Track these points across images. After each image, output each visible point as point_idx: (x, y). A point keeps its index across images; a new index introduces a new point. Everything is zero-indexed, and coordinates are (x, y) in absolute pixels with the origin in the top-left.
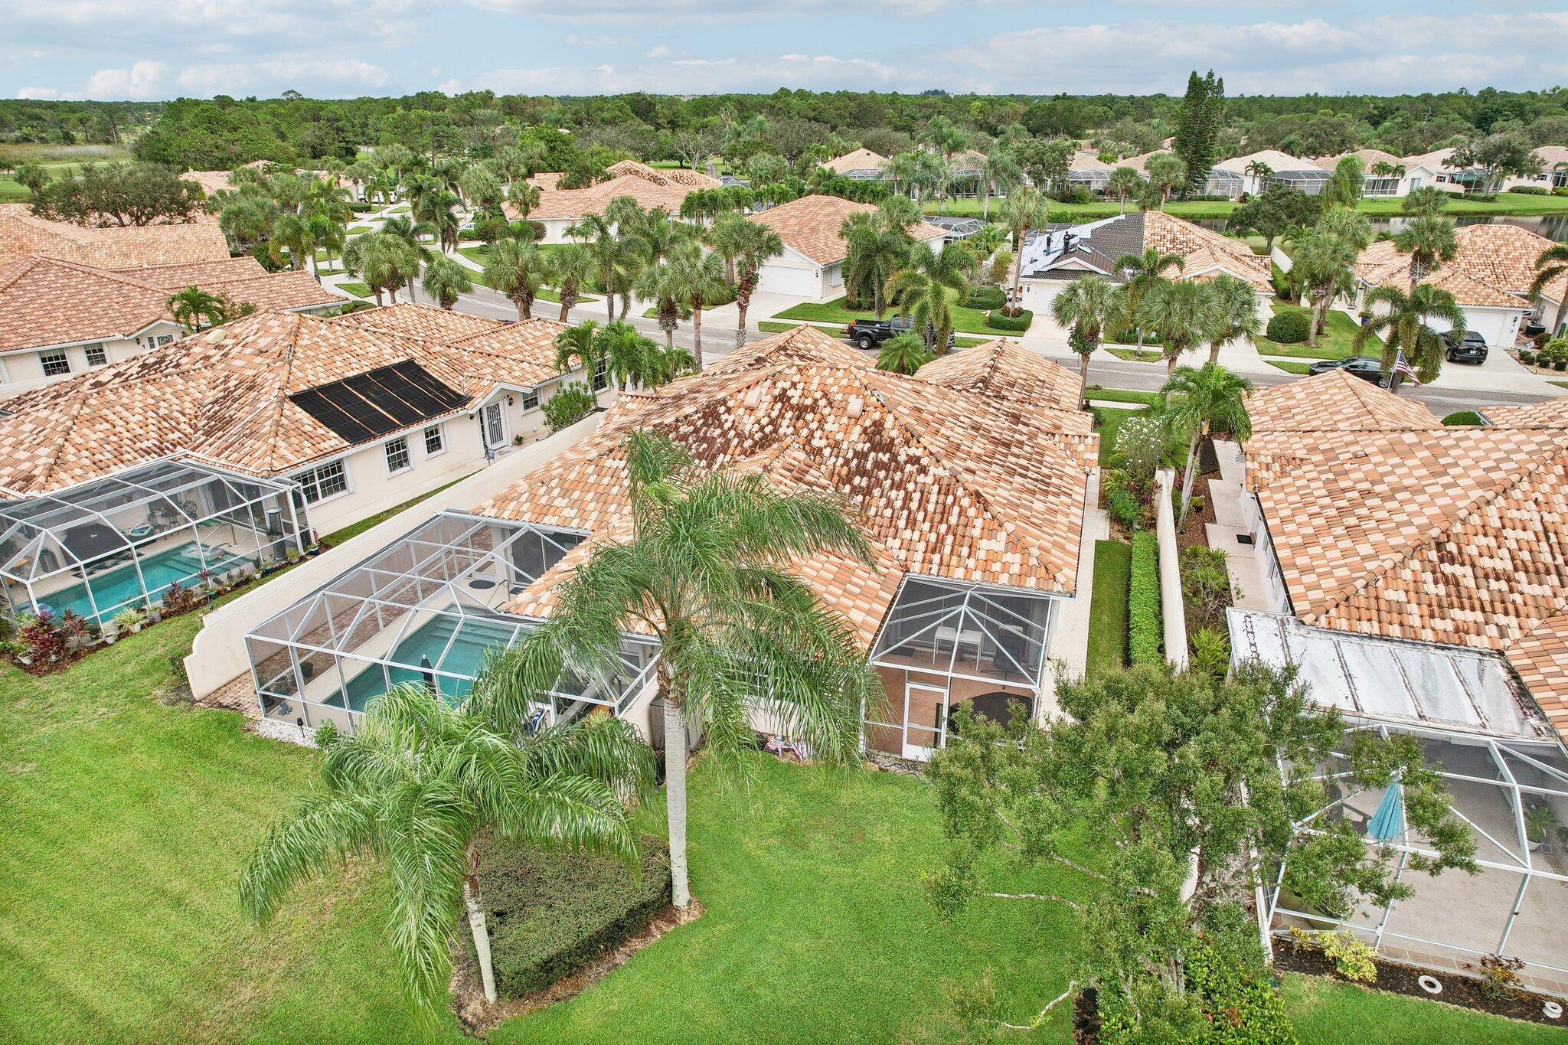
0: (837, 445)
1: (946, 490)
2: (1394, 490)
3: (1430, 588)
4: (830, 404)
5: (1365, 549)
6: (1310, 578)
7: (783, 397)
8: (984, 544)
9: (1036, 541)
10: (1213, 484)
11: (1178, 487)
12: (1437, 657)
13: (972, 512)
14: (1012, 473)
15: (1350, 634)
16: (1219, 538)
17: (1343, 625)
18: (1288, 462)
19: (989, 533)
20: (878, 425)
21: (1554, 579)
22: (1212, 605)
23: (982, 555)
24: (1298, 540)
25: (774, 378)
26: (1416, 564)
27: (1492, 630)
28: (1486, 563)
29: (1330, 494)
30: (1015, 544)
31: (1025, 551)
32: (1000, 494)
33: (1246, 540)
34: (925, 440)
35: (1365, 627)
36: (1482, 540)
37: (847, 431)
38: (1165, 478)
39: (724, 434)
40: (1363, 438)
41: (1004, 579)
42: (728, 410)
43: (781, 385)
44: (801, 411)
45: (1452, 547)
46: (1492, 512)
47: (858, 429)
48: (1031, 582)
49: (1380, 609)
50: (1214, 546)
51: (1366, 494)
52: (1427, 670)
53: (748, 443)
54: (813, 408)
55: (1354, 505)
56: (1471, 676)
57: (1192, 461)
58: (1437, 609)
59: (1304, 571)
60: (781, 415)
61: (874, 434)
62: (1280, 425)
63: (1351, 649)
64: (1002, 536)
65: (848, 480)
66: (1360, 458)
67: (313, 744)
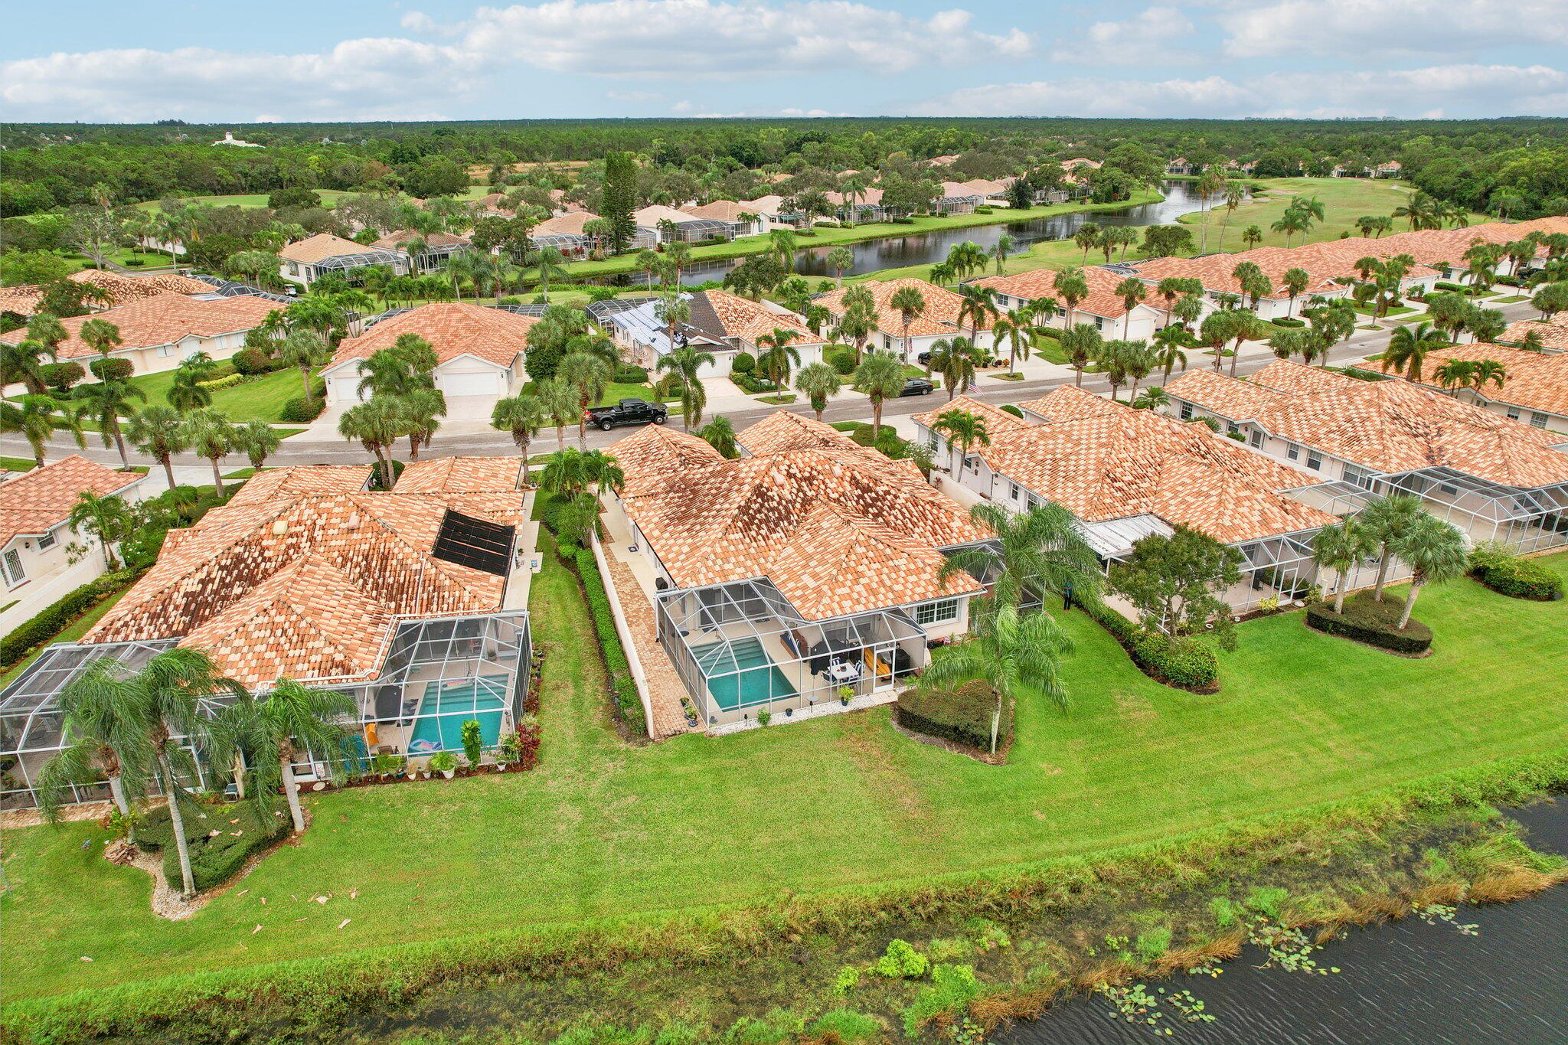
0: (844, 495)
1: (915, 504)
2: (1066, 455)
4: (819, 472)
5: (1081, 485)
7: (790, 475)
8: (954, 525)
13: (935, 511)
15: (1106, 520)
19: (950, 518)
20: (854, 478)
21: (1147, 479)
23: (956, 530)
25: (776, 464)
27: (1144, 505)
36: (1118, 470)
37: (841, 485)
39: (780, 503)
42: (768, 489)
45: (1112, 475)
46: (1114, 457)
49: (1109, 508)
51: (1054, 460)
54: (813, 477)
60: (800, 486)
61: (855, 483)
63: (1110, 526)
64: (957, 519)
67: (758, 725)
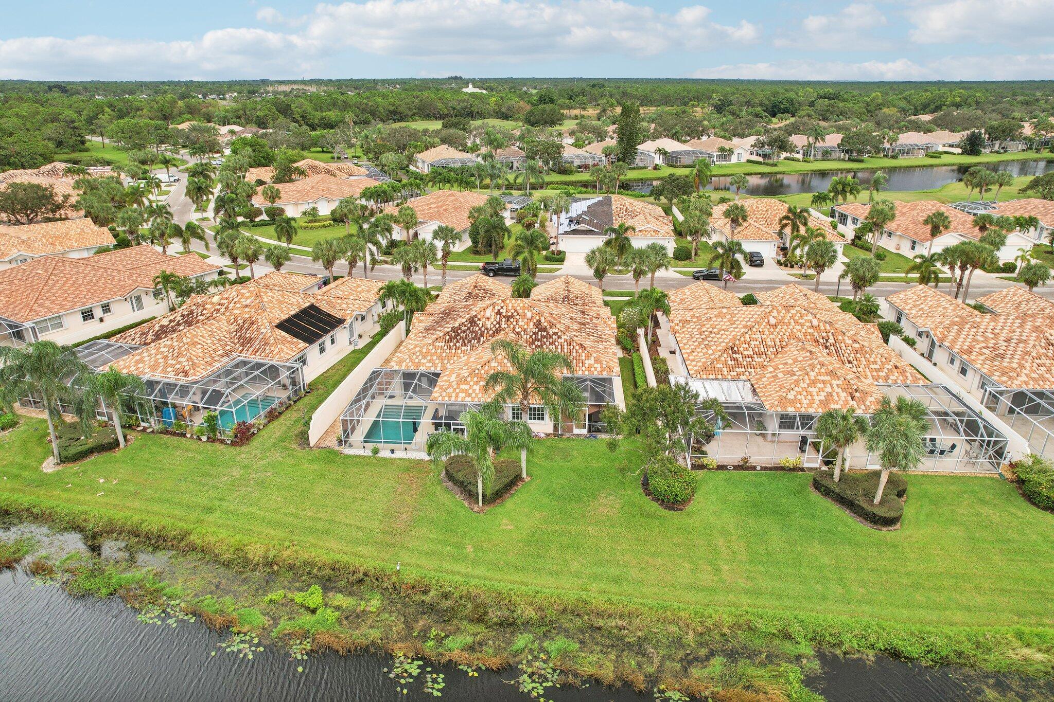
0: (525, 330)
1: (569, 344)
2: (720, 330)
3: (730, 362)
4: (518, 314)
5: (710, 352)
6: (694, 363)
7: (499, 313)
8: (587, 362)
9: (604, 359)
10: (657, 331)
11: (646, 334)
12: (733, 384)
13: (580, 351)
14: (589, 335)
15: (707, 379)
16: (663, 353)
17: (705, 376)
18: (685, 322)
19: (588, 357)
20: (539, 321)
21: (764, 356)
22: (664, 376)
23: (587, 365)
24: (689, 351)
25: (494, 305)
26: (725, 355)
27: (747, 374)
28: (746, 353)
29: (700, 334)
30: (597, 361)
31: (601, 363)
32: (588, 343)
33: (673, 352)
34: (558, 326)
35: (711, 376)
36: (744, 346)
37: (527, 324)
38: (641, 331)
39: (480, 329)
40: (710, 311)
41: (596, 373)
42: (479, 319)
43: (497, 308)
44: (508, 318)
45: (736, 349)
46: (747, 336)
47: (531, 324)
48: (605, 373)
49: (716, 371)
50: (661, 356)
51: (711, 332)
52: (729, 387)
53: (491, 332)
54: (512, 316)
55: (707, 337)
56: (741, 388)
57: (650, 324)
58: (731, 369)
59: (692, 361)
60: (500, 320)
61: (538, 324)
62: (681, 306)
63: (707, 384)
64: (592, 358)
65: (533, 343)
66: (709, 319)
67: (371, 454)
